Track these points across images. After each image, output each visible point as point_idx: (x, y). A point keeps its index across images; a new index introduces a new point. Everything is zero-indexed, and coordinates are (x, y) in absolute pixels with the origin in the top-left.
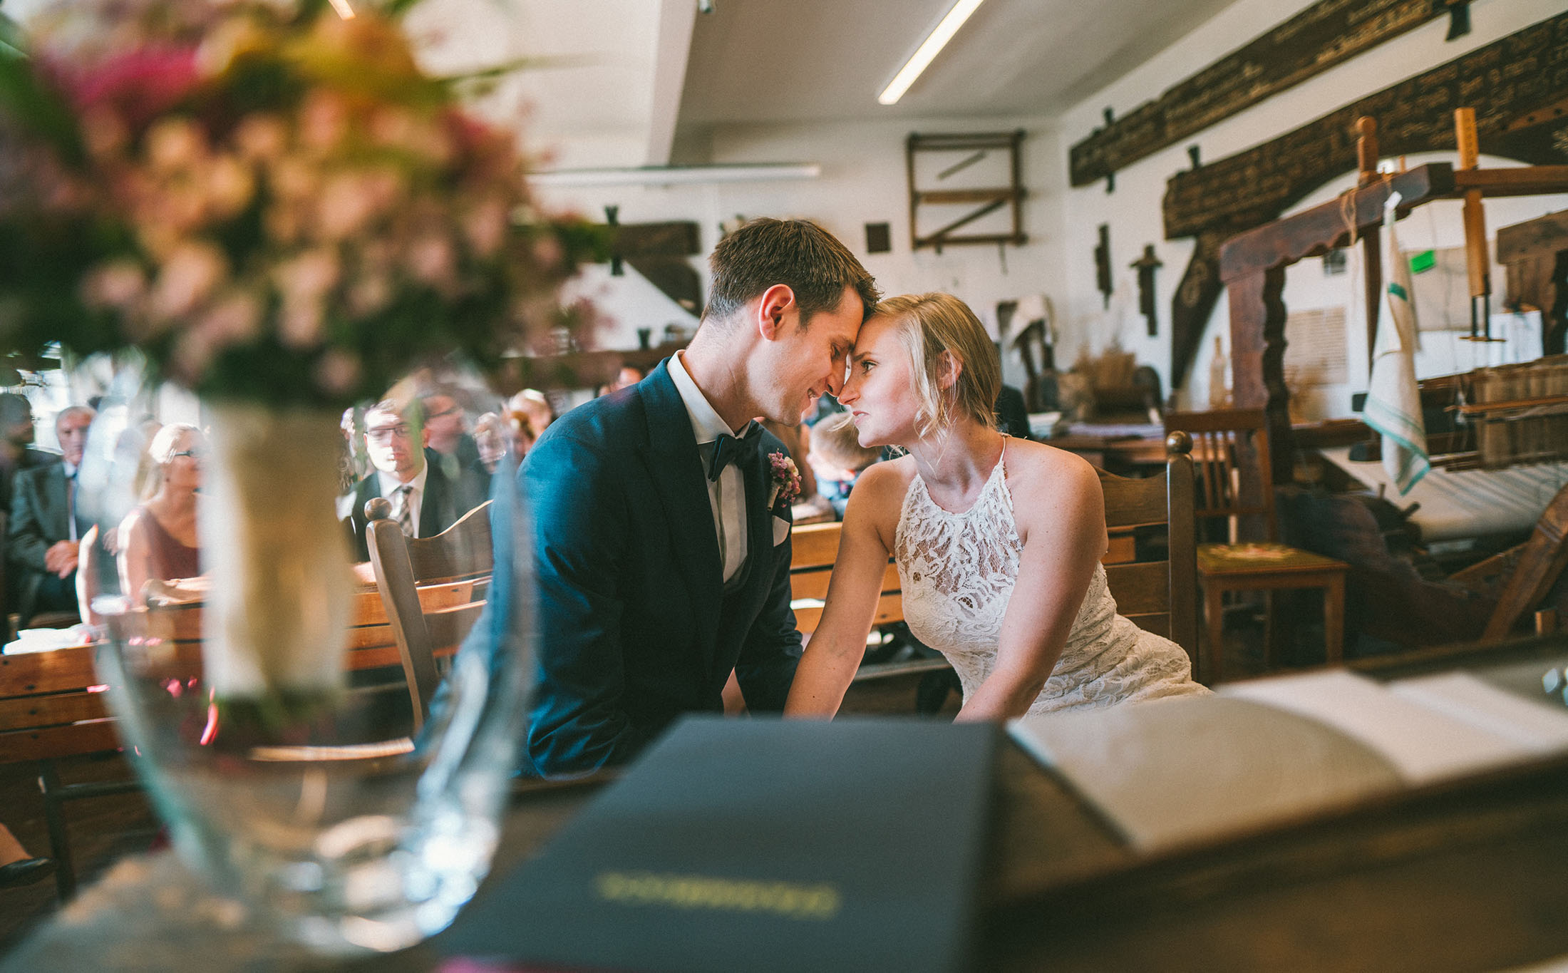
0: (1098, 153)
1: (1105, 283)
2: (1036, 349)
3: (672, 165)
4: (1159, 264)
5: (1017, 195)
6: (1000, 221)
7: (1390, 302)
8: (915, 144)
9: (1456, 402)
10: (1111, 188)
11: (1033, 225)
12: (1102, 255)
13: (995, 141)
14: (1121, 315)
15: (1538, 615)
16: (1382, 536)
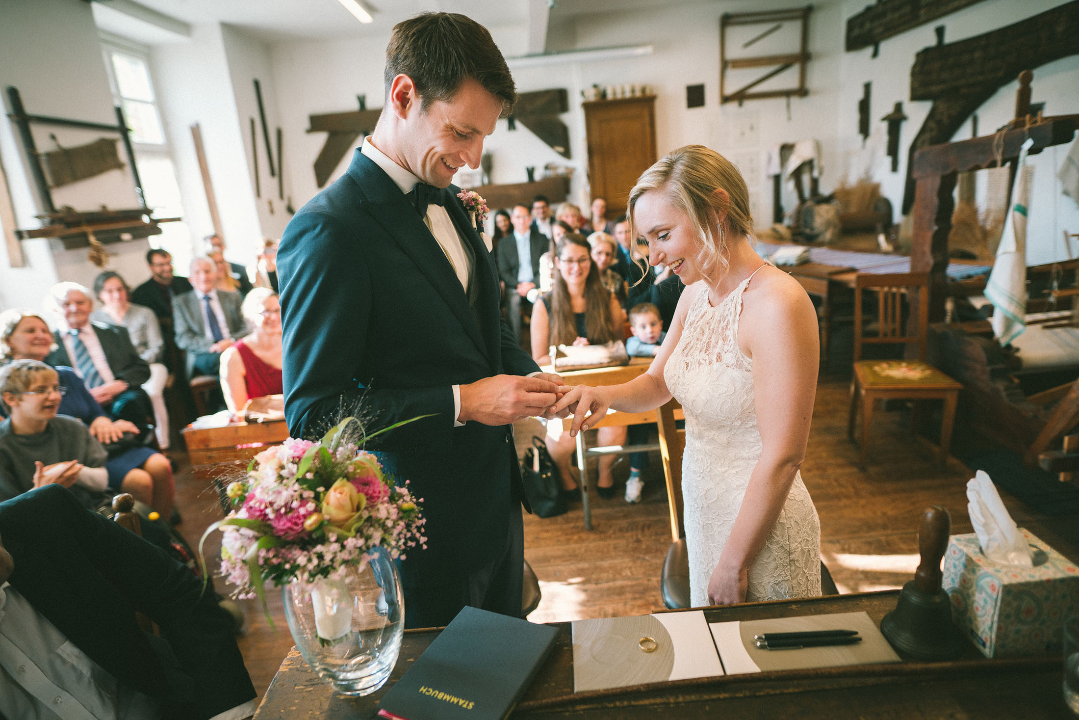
0: (868, 26)
1: (864, 128)
2: (806, 179)
3: (547, 53)
4: (904, 118)
5: (804, 58)
6: (789, 79)
7: (1014, 217)
8: (727, 21)
9: (1051, 288)
10: (875, 54)
11: (815, 81)
12: (864, 107)
13: (790, 15)
14: (873, 154)
15: (1066, 439)
16: (988, 369)
